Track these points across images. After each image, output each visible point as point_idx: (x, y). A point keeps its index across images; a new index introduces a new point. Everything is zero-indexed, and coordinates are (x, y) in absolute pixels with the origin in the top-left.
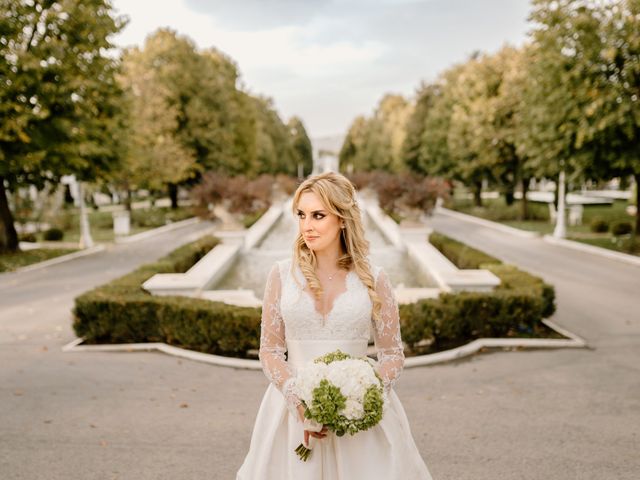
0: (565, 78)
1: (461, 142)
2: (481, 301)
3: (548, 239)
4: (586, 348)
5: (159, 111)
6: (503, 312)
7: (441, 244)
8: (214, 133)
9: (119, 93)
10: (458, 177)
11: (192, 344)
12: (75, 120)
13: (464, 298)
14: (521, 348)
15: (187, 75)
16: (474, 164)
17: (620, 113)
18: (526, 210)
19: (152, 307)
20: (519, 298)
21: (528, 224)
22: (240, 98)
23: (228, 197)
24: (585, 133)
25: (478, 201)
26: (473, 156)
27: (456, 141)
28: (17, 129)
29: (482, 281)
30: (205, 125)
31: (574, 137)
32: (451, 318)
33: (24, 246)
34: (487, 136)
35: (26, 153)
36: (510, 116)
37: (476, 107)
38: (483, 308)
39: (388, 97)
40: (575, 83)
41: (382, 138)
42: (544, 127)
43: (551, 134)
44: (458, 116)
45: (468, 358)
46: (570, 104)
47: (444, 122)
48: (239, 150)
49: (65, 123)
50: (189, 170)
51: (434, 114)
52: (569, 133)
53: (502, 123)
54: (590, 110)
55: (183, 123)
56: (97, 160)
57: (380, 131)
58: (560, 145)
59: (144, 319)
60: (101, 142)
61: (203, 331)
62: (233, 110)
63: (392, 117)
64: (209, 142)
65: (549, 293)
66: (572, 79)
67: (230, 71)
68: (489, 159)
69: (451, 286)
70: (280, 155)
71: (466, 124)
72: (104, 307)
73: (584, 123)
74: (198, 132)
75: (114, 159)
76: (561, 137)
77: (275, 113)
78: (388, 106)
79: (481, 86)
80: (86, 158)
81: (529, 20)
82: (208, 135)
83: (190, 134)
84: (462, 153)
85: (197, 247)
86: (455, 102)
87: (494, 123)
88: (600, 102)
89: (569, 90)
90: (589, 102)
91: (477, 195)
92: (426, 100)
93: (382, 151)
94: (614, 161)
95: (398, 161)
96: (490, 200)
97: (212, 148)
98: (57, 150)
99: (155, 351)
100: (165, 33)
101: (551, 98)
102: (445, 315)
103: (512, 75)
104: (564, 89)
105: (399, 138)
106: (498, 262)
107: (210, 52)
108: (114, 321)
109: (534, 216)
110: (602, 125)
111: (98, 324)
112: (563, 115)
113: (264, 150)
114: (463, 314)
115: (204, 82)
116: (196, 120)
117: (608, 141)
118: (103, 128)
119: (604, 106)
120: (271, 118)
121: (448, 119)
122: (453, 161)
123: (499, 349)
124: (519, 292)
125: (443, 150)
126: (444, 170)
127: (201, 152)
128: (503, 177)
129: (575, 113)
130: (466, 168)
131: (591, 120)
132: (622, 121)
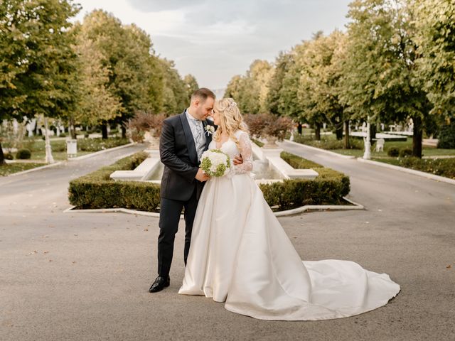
0: (369, 54)
1: (306, 96)
2: (307, 183)
3: (359, 159)
4: (364, 209)
5: (96, 69)
6: (319, 190)
7: (289, 159)
8: (135, 86)
9: (74, 56)
10: (304, 120)
11: (142, 207)
12: (46, 75)
13: (297, 181)
14: (328, 210)
15: (115, 44)
16: (314, 110)
17: (401, 78)
18: (348, 142)
19: (117, 187)
20: (328, 182)
21: (349, 151)
22: (152, 61)
23: (153, 127)
24: (380, 90)
25: (318, 137)
26: (314, 105)
27: (303, 95)
28: (8, 80)
29: (309, 174)
30: (128, 80)
31: (373, 92)
32: (289, 192)
33: (7, 161)
34: (322, 91)
35: (13, 97)
36: (337, 78)
37: (315, 71)
38: (308, 187)
39: (257, 62)
40: (374, 59)
41: (253, 92)
42: (356, 86)
43: (359, 91)
44: (304, 78)
45: (299, 214)
46: (371, 72)
47: (296, 81)
48: (151, 98)
49: (39, 77)
50: (118, 112)
51: (288, 76)
52: (370, 90)
53: (333, 83)
54: (382, 76)
55: (113, 78)
56: (60, 103)
57: (251, 87)
58: (365, 98)
59: (113, 194)
60: (64, 90)
61: (150, 199)
62: (147, 70)
63: (259, 77)
64: (131, 91)
65: (346, 181)
66: (373, 55)
67: (145, 42)
68: (324, 107)
69: (290, 176)
70: (179, 103)
71: (309, 84)
72: (88, 186)
73: (379, 84)
74: (123, 85)
75: (71, 102)
76: (366, 93)
77: (176, 71)
78: (256, 69)
79: (319, 58)
80: (53, 100)
81: (348, 17)
82: (130, 87)
83: (117, 87)
84: (307, 102)
85: (133, 159)
86: (303, 68)
87: (327, 83)
88: (389, 71)
89: (370, 63)
90: (382, 71)
91: (318, 132)
92: (283, 66)
93: (252, 101)
94: (397, 108)
95: (263, 108)
96: (326, 136)
97: (133, 96)
98: (34, 95)
99: (120, 212)
100: (98, 13)
101: (359, 68)
102: (286, 190)
103: (339, 51)
104: (368, 62)
105: (264, 92)
106: (321, 167)
107: (131, 27)
108: (94, 195)
109: (353, 146)
110: (389, 85)
111: (85, 197)
112: (367, 78)
113: (168, 99)
114: (296, 190)
115: (127, 49)
116: (122, 76)
117: (393, 95)
118: (65, 81)
119: (391, 74)
120: (173, 75)
121: (297, 79)
122: (301, 109)
123: (317, 210)
124: (328, 179)
125: (293, 100)
126: (295, 114)
127: (125, 99)
128: (333, 119)
129: (374, 78)
130: (309, 113)
131: (383, 82)
132: (402, 83)
